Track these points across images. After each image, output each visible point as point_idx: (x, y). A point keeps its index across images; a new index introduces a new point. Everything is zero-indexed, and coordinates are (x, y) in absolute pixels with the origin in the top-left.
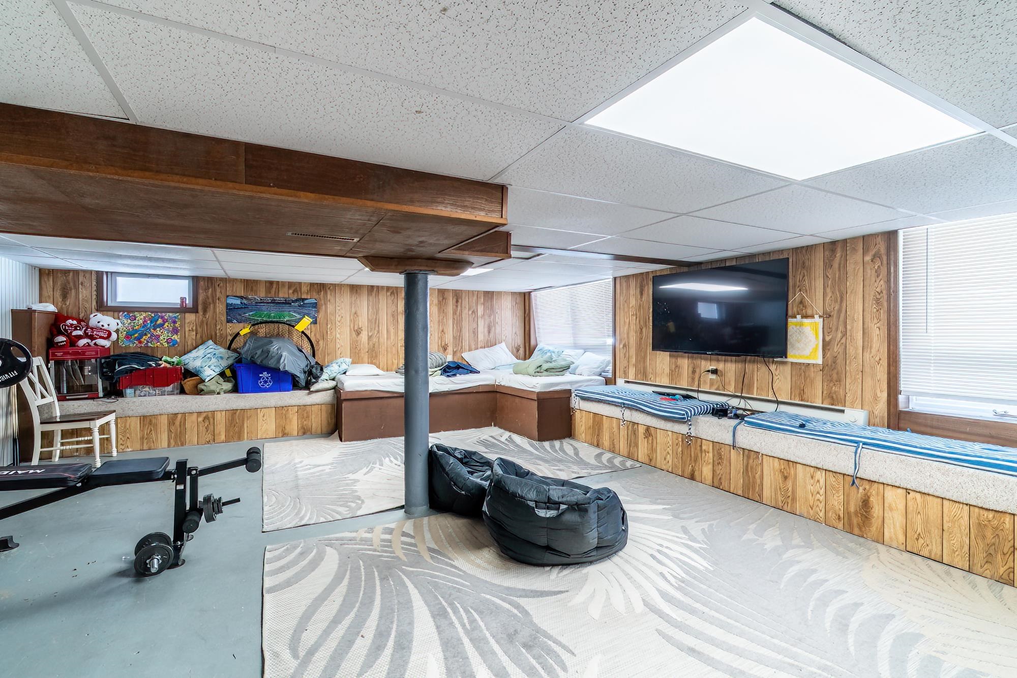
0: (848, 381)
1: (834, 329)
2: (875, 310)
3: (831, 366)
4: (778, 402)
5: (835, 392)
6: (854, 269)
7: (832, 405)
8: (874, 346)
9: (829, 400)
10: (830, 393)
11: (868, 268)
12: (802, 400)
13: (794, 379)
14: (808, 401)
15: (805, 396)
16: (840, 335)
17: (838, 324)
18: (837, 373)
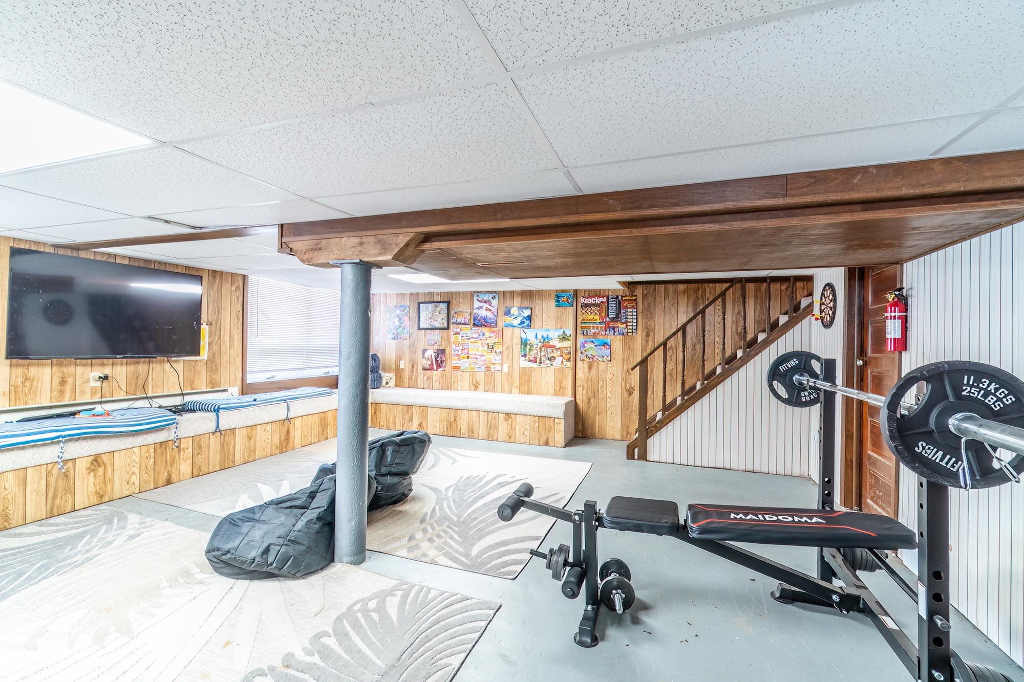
0: (222, 369)
1: (213, 333)
2: (236, 322)
3: (212, 360)
4: (183, 394)
5: (214, 379)
6: (226, 293)
7: (213, 388)
8: (235, 344)
9: (211, 385)
10: (211, 380)
11: (233, 294)
12: (192, 390)
13: (185, 374)
14: (196, 390)
15: (194, 386)
16: (217, 338)
17: (216, 330)
18: (216, 365)
